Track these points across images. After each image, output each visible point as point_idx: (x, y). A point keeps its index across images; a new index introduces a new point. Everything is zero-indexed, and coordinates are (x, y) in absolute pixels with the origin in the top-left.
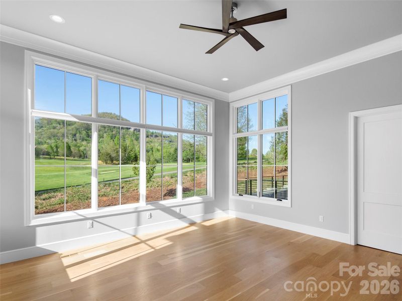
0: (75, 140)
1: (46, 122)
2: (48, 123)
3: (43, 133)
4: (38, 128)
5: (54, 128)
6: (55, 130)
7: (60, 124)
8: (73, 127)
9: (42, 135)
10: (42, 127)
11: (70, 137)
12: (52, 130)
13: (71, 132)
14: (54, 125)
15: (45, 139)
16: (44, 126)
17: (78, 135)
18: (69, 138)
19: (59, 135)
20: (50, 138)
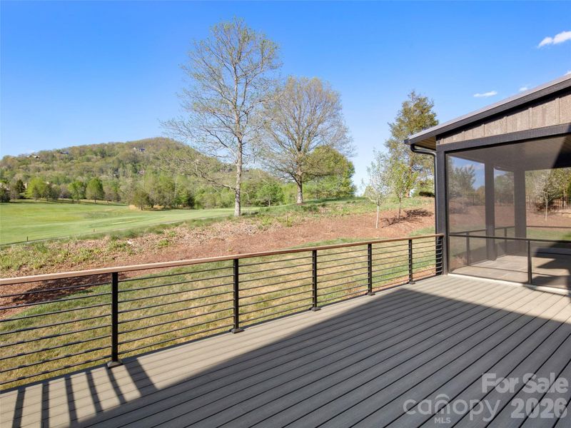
0: (117, 177)
1: (77, 152)
2: (80, 154)
3: (72, 167)
4: (67, 160)
5: (89, 160)
6: (90, 164)
7: (96, 155)
8: (114, 158)
9: (71, 169)
10: (72, 159)
11: (110, 171)
12: (85, 163)
13: (112, 165)
14: (89, 156)
15: (74, 176)
16: (75, 158)
17: (120, 170)
18: (109, 173)
19: (94, 169)
20: (82, 174)
